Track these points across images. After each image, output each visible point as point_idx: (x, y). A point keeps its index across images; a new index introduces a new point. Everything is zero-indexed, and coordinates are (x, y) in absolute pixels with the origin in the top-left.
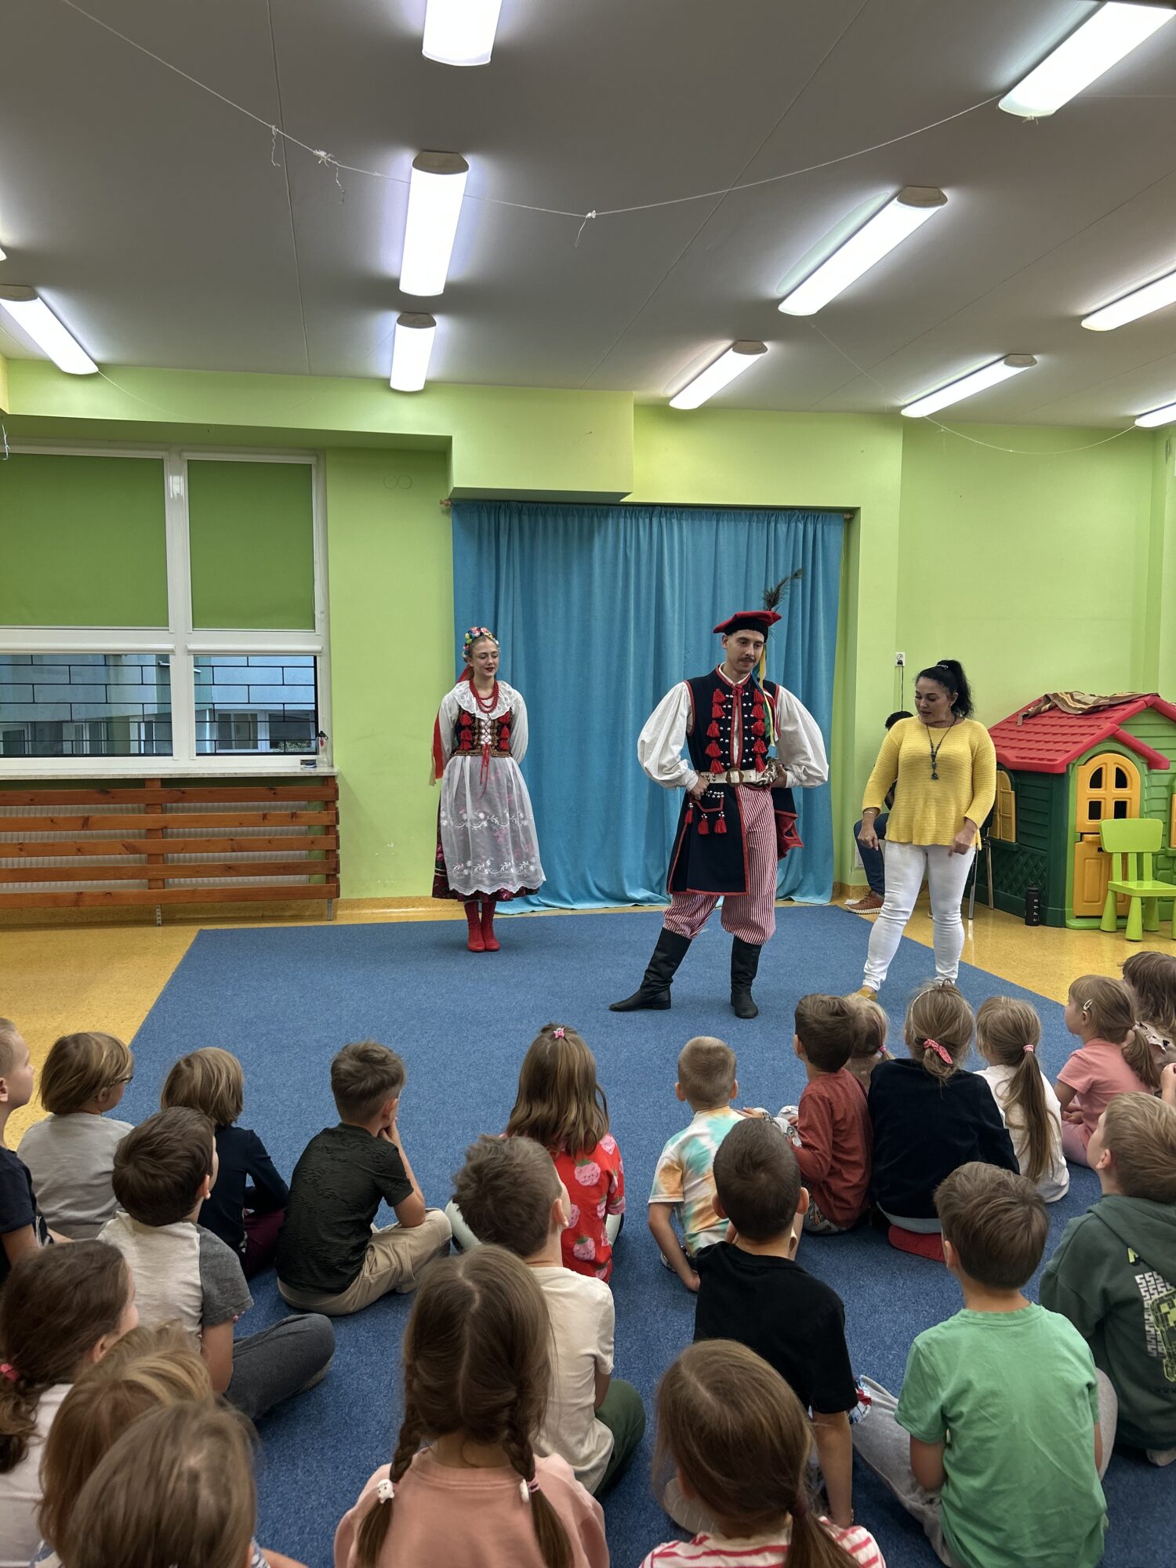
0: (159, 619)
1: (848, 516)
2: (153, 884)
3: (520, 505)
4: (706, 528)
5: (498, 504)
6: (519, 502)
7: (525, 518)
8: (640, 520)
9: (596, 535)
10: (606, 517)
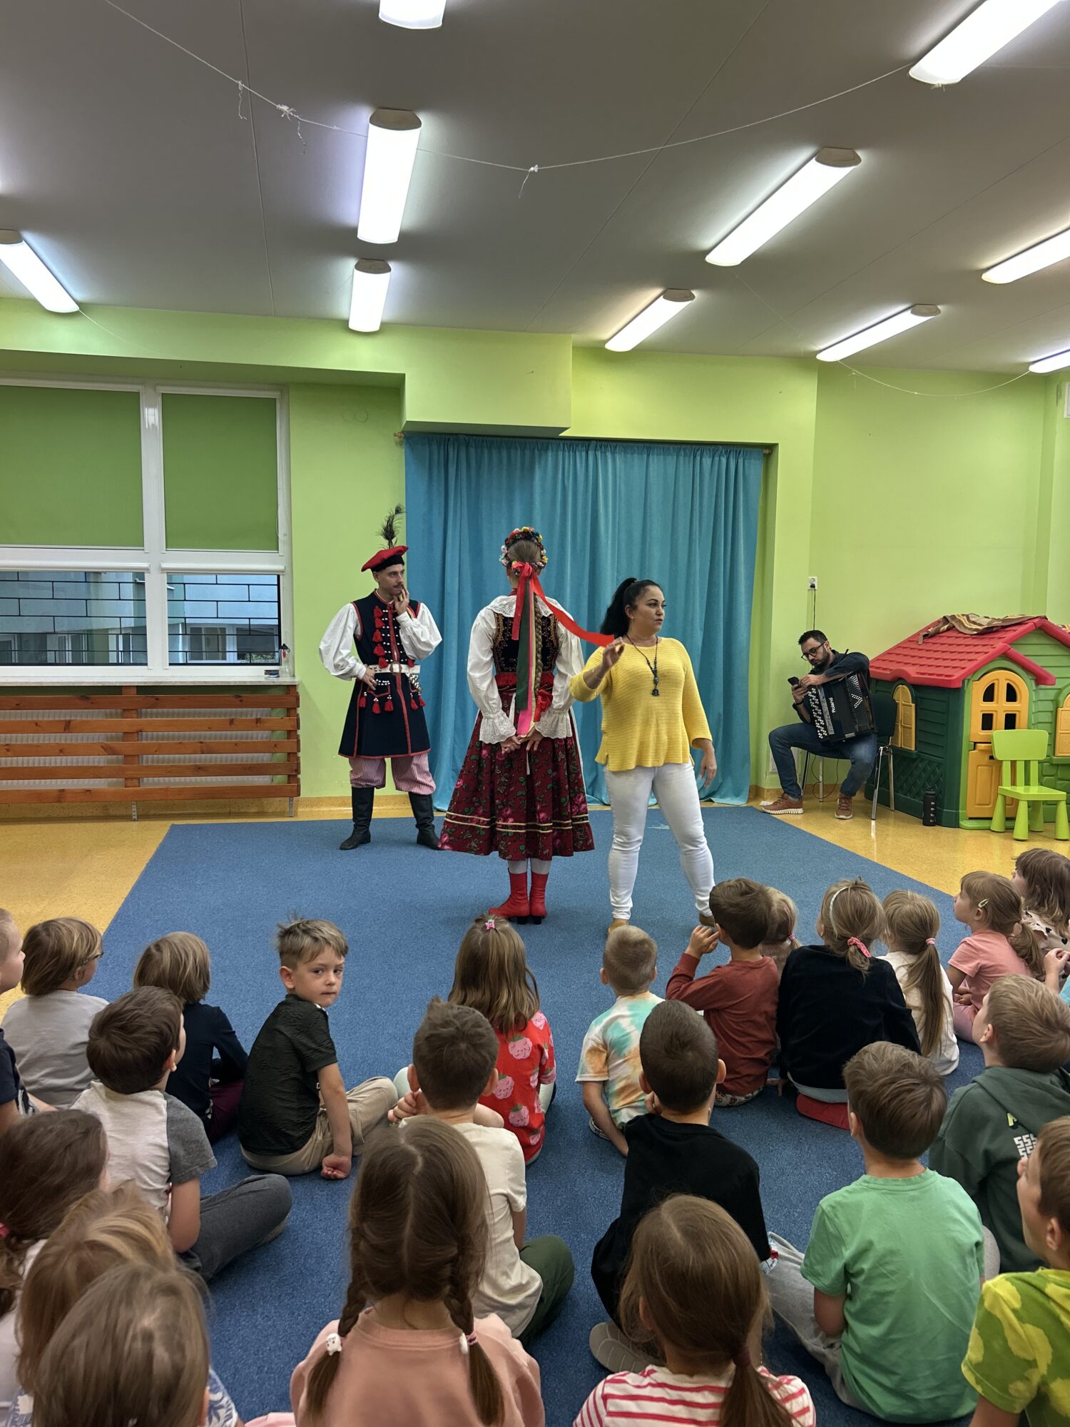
0: (135, 540)
1: (767, 451)
2: (129, 783)
3: (467, 438)
4: (637, 461)
5: (447, 437)
6: (466, 435)
7: (472, 451)
8: (577, 453)
9: (537, 466)
10: (547, 449)
